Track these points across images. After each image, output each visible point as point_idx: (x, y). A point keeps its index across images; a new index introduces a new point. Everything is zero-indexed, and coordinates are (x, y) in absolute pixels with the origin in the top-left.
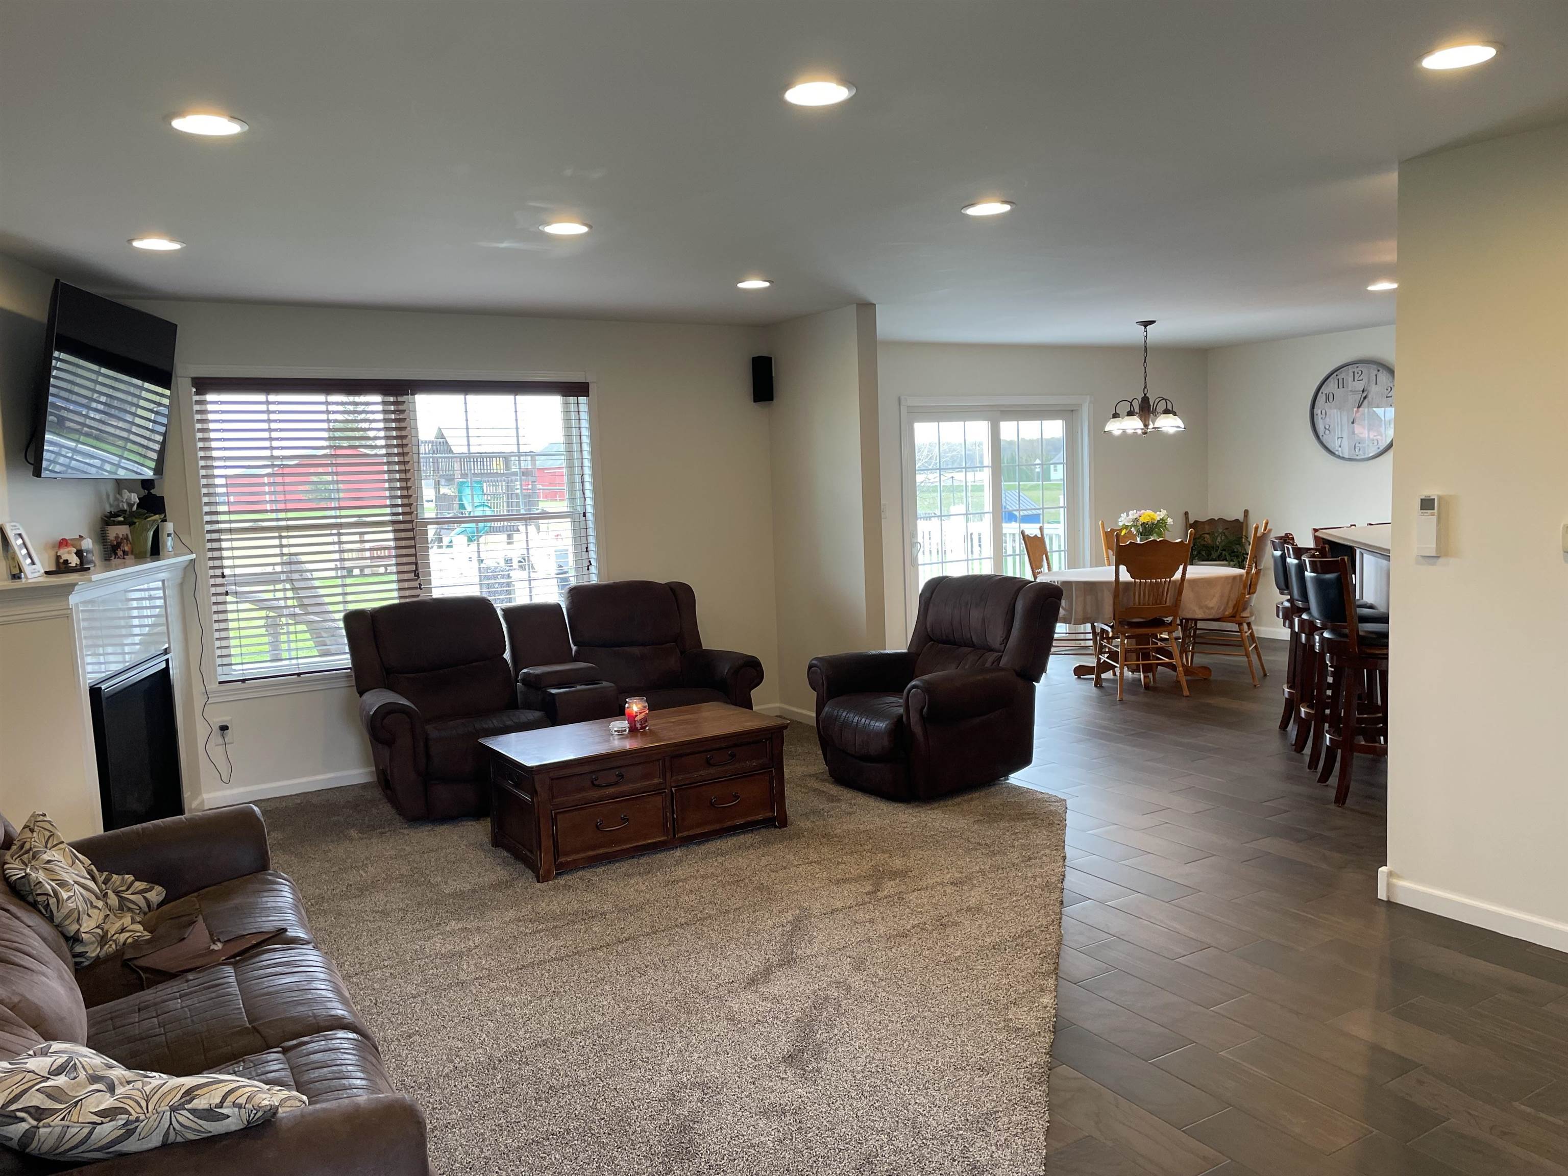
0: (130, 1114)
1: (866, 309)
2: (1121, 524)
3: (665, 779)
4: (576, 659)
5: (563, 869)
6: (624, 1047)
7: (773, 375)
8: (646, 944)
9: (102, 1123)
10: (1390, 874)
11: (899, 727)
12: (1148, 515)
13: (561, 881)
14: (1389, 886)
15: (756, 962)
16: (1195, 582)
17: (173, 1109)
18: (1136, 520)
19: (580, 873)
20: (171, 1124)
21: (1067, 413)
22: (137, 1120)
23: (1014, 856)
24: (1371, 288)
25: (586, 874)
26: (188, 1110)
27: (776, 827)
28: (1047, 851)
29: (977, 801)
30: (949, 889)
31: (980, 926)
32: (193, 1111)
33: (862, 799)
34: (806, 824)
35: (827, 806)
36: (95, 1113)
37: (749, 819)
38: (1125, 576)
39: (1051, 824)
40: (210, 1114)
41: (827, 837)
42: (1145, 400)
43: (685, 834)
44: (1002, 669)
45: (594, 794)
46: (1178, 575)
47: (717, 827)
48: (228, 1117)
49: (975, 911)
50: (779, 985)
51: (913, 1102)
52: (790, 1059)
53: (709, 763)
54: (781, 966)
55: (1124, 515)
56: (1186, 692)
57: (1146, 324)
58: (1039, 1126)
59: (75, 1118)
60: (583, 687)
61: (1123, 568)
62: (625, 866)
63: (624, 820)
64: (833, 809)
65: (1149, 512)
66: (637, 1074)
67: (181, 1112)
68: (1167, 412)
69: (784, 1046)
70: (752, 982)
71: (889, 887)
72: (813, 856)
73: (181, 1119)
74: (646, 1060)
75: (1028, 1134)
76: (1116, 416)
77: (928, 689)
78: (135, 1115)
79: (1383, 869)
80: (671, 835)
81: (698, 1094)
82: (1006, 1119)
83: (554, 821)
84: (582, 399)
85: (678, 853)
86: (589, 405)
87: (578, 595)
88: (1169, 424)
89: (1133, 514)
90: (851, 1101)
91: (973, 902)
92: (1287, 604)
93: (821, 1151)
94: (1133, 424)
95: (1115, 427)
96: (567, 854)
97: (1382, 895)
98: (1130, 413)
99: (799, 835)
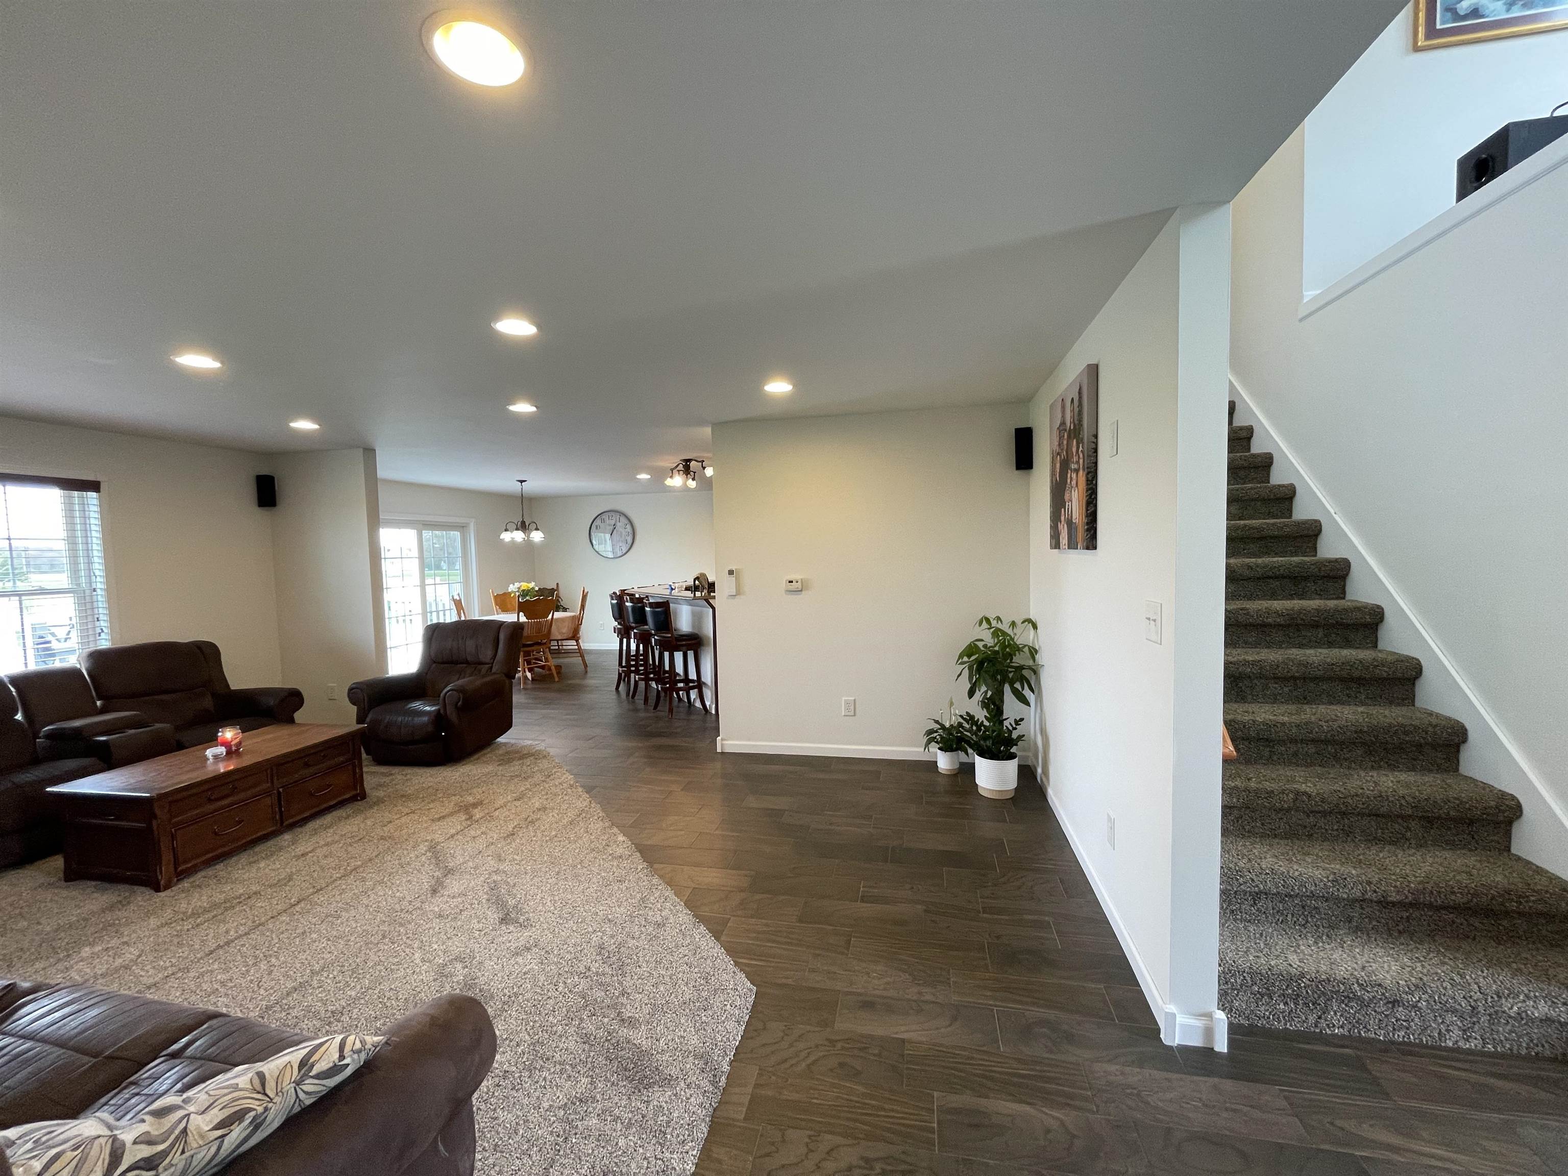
0: (254, 1110)
1: (369, 452)
2: (510, 591)
3: (272, 782)
4: (103, 711)
5: (181, 875)
6: (370, 964)
7: (276, 488)
8: (320, 898)
9: (232, 1131)
10: (722, 740)
11: (439, 719)
12: (525, 586)
13: (186, 884)
14: (722, 745)
15: (426, 882)
16: (557, 619)
17: (298, 1083)
18: (519, 588)
19: (203, 873)
20: (297, 1096)
21: (462, 528)
22: (266, 1109)
23: (538, 777)
24: (638, 477)
25: (210, 872)
26: (312, 1077)
27: (358, 800)
28: (555, 770)
29: (488, 754)
30: (517, 803)
31: (553, 816)
32: (318, 1076)
33: (409, 770)
34: (381, 793)
35: (387, 780)
36: (216, 1128)
37: (340, 799)
38: (523, 619)
39: (545, 757)
40: (335, 1070)
41: (405, 797)
42: (523, 523)
43: (291, 821)
44: (495, 673)
45: (211, 807)
46: (550, 617)
47: (317, 809)
48: (348, 1065)
49: (543, 809)
50: (454, 885)
51: (598, 911)
52: (504, 920)
53: (307, 765)
54: (445, 876)
55: (511, 586)
56: (557, 679)
57: (522, 482)
58: (669, 893)
59: (195, 1145)
60: (133, 731)
61: (521, 614)
62: (244, 858)
63: (240, 822)
64: (393, 780)
65: (526, 584)
66: (401, 973)
67: (306, 1082)
68: (537, 529)
69: (493, 916)
70: (434, 891)
71: (477, 813)
72: (407, 810)
73: (304, 1088)
74: (399, 963)
75: (668, 899)
76: (506, 530)
77: (460, 690)
78: (260, 1109)
79: (719, 738)
80: (279, 825)
81: (459, 966)
82: (652, 898)
83: (173, 837)
84: (94, 494)
85: (287, 837)
86: (100, 499)
87: (99, 659)
88: (537, 536)
89: (517, 585)
90: (563, 926)
91: (537, 805)
92: (619, 626)
93: (568, 956)
94: (519, 536)
95: (506, 537)
96: (185, 862)
97: (719, 750)
98: (517, 529)
99: (379, 801)
